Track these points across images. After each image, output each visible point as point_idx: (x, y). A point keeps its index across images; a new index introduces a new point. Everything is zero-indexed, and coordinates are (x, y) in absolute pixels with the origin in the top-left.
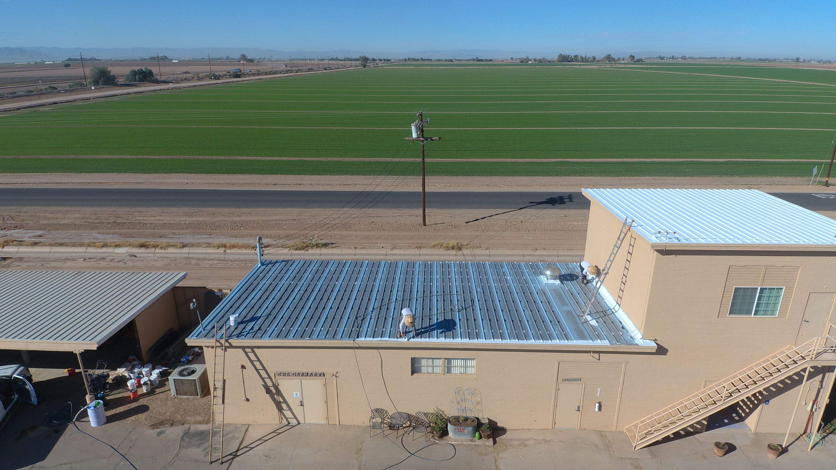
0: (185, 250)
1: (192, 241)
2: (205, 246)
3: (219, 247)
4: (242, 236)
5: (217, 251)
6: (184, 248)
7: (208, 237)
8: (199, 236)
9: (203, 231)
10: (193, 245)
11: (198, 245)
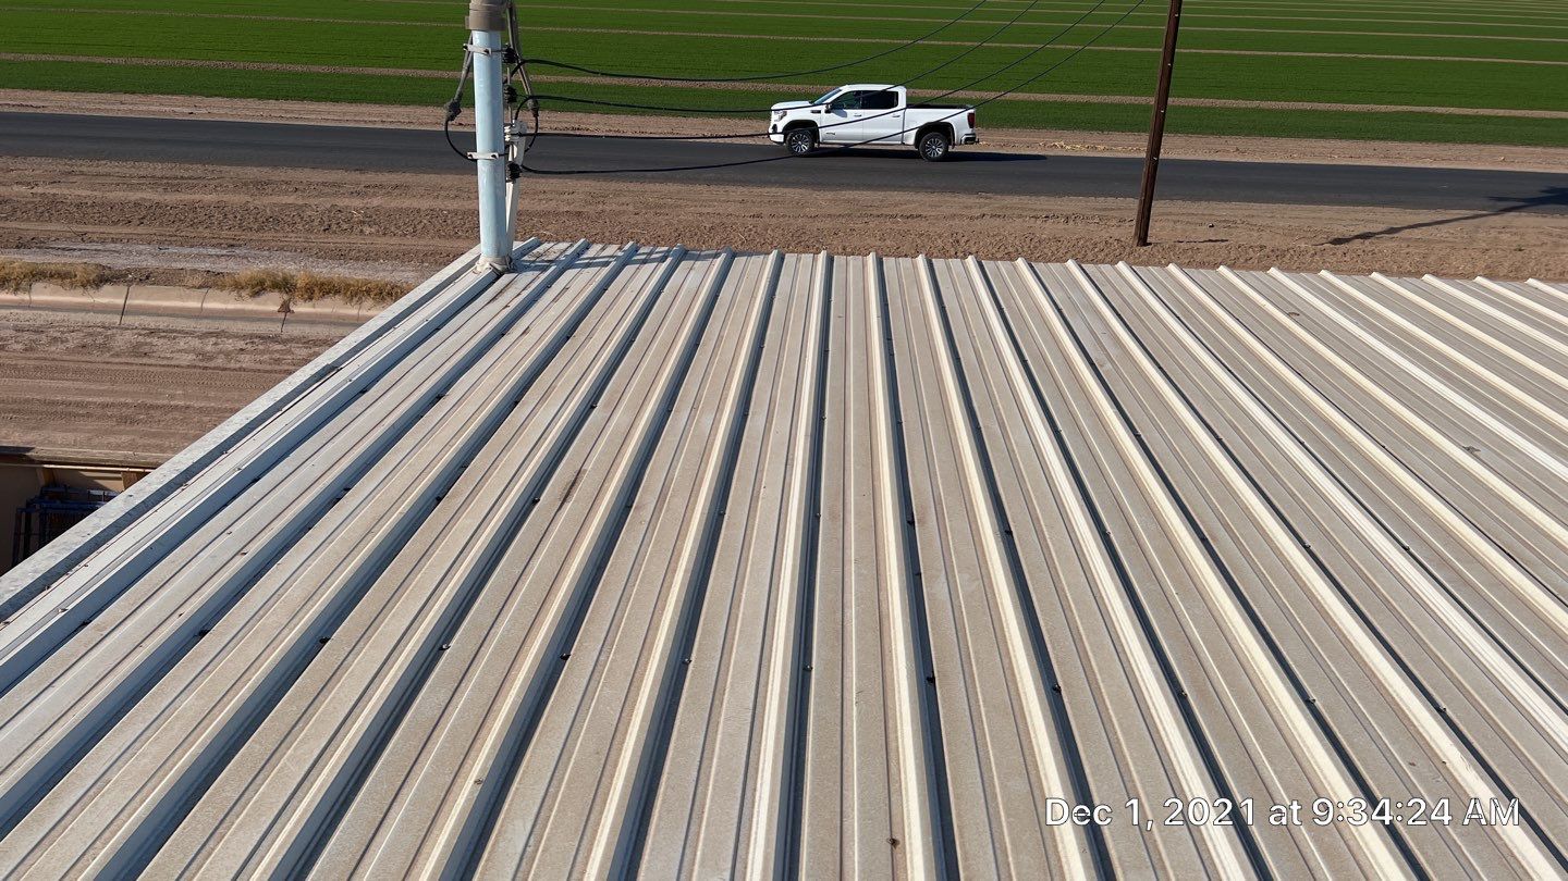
0: (109, 296)
1: (151, 263)
2: (198, 281)
3: (258, 288)
4: (368, 257)
5: (251, 305)
6: (107, 288)
7: (224, 252)
8: (187, 250)
9: (207, 233)
10: (147, 278)
11: (170, 279)
